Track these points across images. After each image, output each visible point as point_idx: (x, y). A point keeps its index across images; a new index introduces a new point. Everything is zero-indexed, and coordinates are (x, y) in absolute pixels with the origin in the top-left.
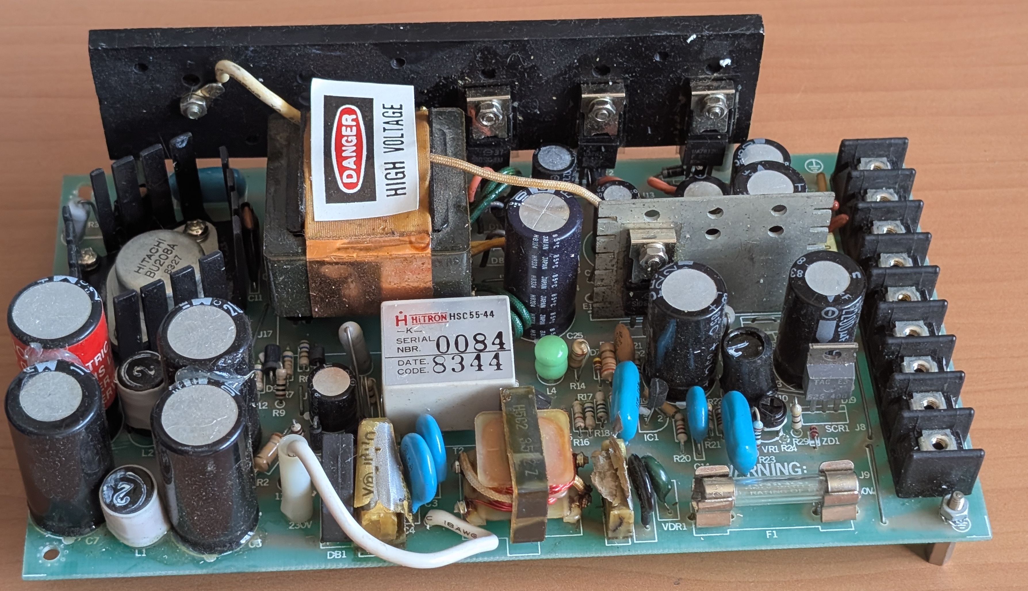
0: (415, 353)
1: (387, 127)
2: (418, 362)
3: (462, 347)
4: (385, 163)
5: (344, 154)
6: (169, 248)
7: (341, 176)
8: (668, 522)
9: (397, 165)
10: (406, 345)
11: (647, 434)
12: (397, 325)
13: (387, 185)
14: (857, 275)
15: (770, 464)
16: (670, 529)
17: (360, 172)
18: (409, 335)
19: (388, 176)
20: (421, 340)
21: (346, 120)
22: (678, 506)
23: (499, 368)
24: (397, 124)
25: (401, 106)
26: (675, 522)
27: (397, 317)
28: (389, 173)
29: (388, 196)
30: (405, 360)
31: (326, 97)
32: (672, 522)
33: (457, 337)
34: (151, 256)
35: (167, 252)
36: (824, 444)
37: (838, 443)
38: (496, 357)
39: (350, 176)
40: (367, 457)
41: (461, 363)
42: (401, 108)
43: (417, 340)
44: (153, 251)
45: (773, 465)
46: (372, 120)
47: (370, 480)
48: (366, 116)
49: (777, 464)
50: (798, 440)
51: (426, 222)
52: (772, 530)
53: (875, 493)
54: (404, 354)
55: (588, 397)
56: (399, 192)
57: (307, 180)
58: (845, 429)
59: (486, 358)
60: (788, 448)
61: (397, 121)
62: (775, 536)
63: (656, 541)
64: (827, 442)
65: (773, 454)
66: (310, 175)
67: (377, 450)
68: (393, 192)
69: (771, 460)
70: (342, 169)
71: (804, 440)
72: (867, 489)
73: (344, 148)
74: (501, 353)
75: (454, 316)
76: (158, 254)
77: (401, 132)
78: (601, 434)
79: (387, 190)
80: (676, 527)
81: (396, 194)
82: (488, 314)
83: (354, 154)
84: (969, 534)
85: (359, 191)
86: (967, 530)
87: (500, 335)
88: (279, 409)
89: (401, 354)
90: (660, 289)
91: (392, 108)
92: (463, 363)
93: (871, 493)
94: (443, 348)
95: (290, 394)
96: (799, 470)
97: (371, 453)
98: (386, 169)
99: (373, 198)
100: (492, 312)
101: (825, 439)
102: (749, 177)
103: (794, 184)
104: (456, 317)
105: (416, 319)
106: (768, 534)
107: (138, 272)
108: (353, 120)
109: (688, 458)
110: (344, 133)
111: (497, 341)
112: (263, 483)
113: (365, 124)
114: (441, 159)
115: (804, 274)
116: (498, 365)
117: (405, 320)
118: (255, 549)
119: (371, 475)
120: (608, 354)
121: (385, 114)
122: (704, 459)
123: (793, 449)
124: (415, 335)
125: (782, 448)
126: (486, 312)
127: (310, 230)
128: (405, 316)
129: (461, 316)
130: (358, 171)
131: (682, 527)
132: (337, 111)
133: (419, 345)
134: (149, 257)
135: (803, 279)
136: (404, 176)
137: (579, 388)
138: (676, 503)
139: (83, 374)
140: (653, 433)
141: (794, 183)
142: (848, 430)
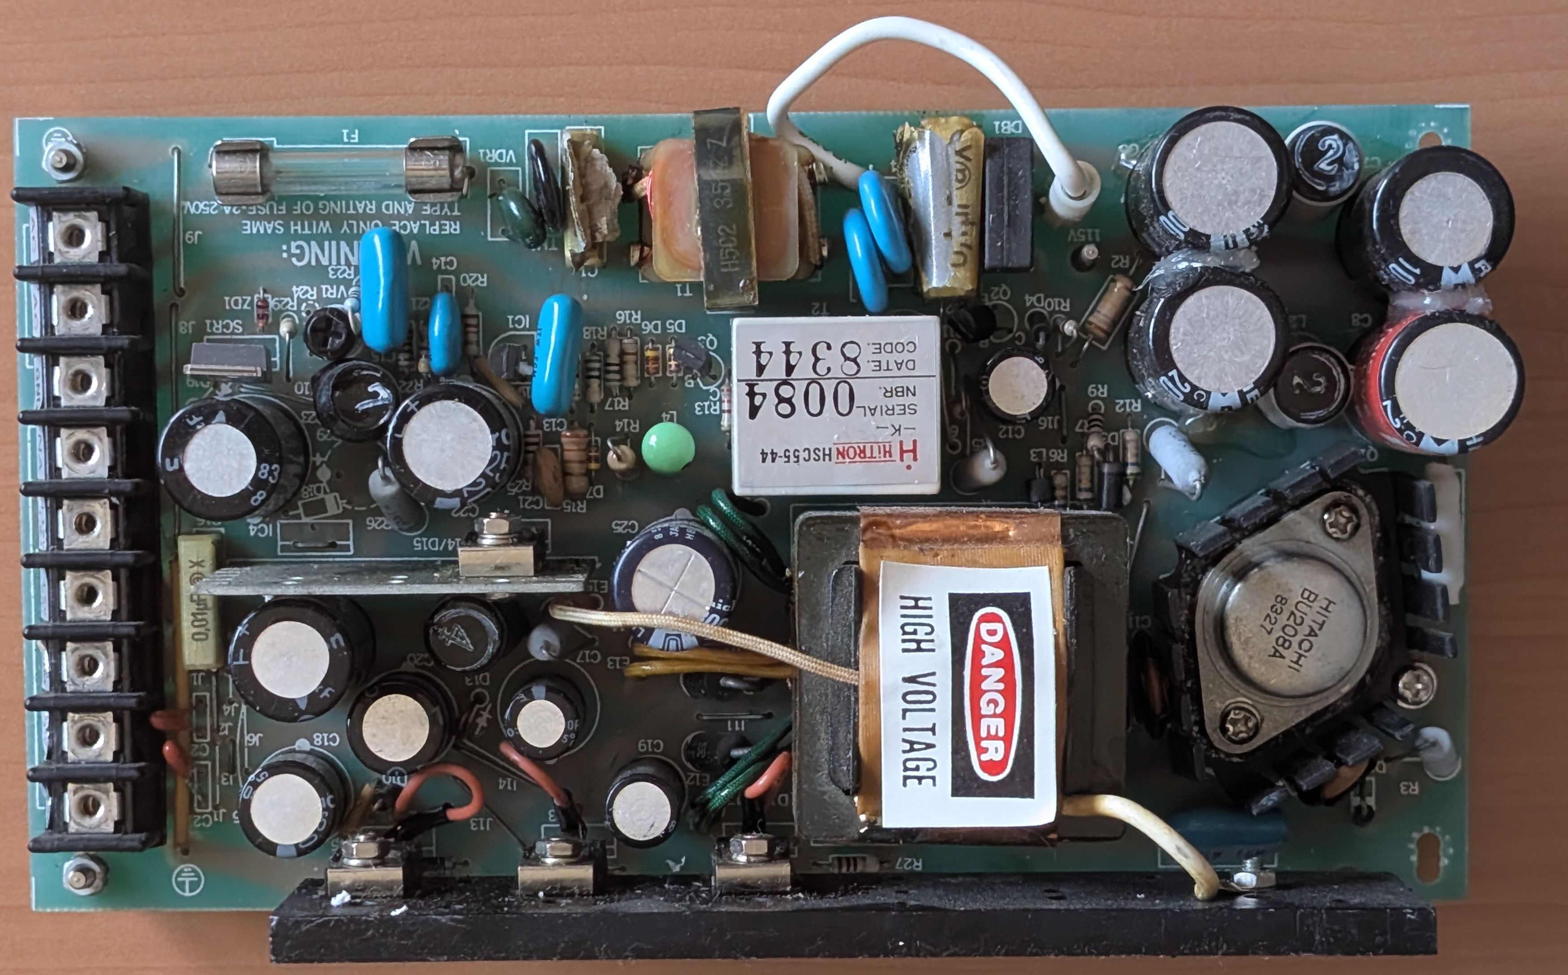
0: (890, 384)
1: (927, 737)
2: (884, 366)
3: (814, 390)
4: (933, 650)
5: (1000, 672)
6: (1280, 649)
7: (1006, 634)
8: (506, 164)
9: (914, 646)
10: (901, 401)
11: (524, 329)
12: (915, 442)
13: (930, 617)
14: (172, 464)
15: (339, 263)
16: (504, 151)
17: (975, 639)
18: (897, 420)
19: (929, 629)
20: (878, 409)
21: (997, 750)
22: (489, 193)
23: (758, 345)
24: (912, 743)
25: (905, 785)
26: (497, 164)
27: (915, 459)
28: (926, 634)
29: (930, 599)
30: (904, 371)
31: (1031, 795)
32: (500, 165)
33: (820, 413)
34: (1309, 635)
35: (1285, 641)
36: (249, 298)
37: (227, 299)
38: (761, 369)
39: (992, 633)
40: (963, 218)
41: (817, 359)
42: (906, 778)
43: (885, 409)
44: (1306, 645)
45: (334, 262)
46: (955, 752)
47: (960, 177)
48: (963, 759)
49: (327, 263)
50: (288, 307)
51: (868, 559)
52: (348, 143)
53: (183, 203)
54: (905, 382)
55: (612, 405)
56: (912, 603)
57: (1061, 630)
58: (212, 325)
59: (776, 369)
60: (307, 292)
61: (912, 750)
62: (345, 131)
63: (527, 132)
64: (244, 301)
65: (331, 283)
66: (1056, 637)
67: (948, 235)
68: (921, 603)
69: (336, 271)
70: (1004, 644)
71: (280, 306)
72: (193, 210)
73: (1001, 686)
74: (754, 376)
75: (824, 455)
76: (1299, 637)
77: (907, 724)
78: (597, 332)
79: (930, 608)
80: (495, 155)
81: (916, 600)
82: (769, 457)
83: (984, 672)
84: (49, 124)
85: (976, 610)
86: (52, 130)
87: (754, 411)
88: (1097, 398)
89: (910, 383)
90: (494, 448)
91: (920, 779)
92: (813, 359)
93: (188, 203)
94: (844, 390)
95: (1082, 427)
96: (294, 251)
97: (957, 228)
98: (932, 641)
99: (955, 601)
100: (764, 460)
101: (245, 307)
102: (325, 683)
103: (250, 665)
104: (821, 454)
105: (885, 452)
106: (356, 136)
107: (1330, 602)
108: (986, 750)
109: (465, 280)
110: (1001, 722)
111: (758, 400)
112: (1119, 261)
113: (966, 743)
114: (841, 674)
115: (258, 469)
116: (758, 353)
117: (902, 452)
118: (1129, 142)
119: (959, 185)
120: (576, 468)
121: (931, 764)
122: (440, 277)
123: (298, 291)
124: (887, 420)
125: (315, 292)
126: (773, 460)
127: (1056, 554)
128: (902, 459)
129: (813, 455)
130: (979, 640)
131: (485, 154)
132: (1012, 769)
133: (880, 400)
134: (1312, 633)
135: (260, 460)
136: (902, 627)
137: (626, 421)
138: (491, 196)
139: (1401, 260)
140: (515, 329)
141: (249, 668)
142: (208, 322)
